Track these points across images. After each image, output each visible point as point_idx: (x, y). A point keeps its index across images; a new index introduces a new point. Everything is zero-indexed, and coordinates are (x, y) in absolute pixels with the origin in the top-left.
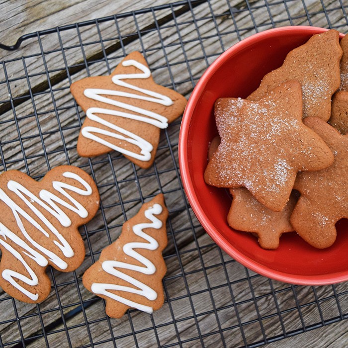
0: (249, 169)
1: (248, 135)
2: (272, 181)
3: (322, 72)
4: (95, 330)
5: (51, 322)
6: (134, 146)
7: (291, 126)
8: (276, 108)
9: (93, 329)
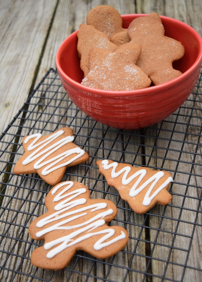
0: (120, 87)
1: (103, 81)
2: (132, 76)
3: (96, 37)
4: (168, 240)
5: (145, 264)
6: (72, 155)
7: (112, 56)
8: (98, 61)
9: (166, 240)
